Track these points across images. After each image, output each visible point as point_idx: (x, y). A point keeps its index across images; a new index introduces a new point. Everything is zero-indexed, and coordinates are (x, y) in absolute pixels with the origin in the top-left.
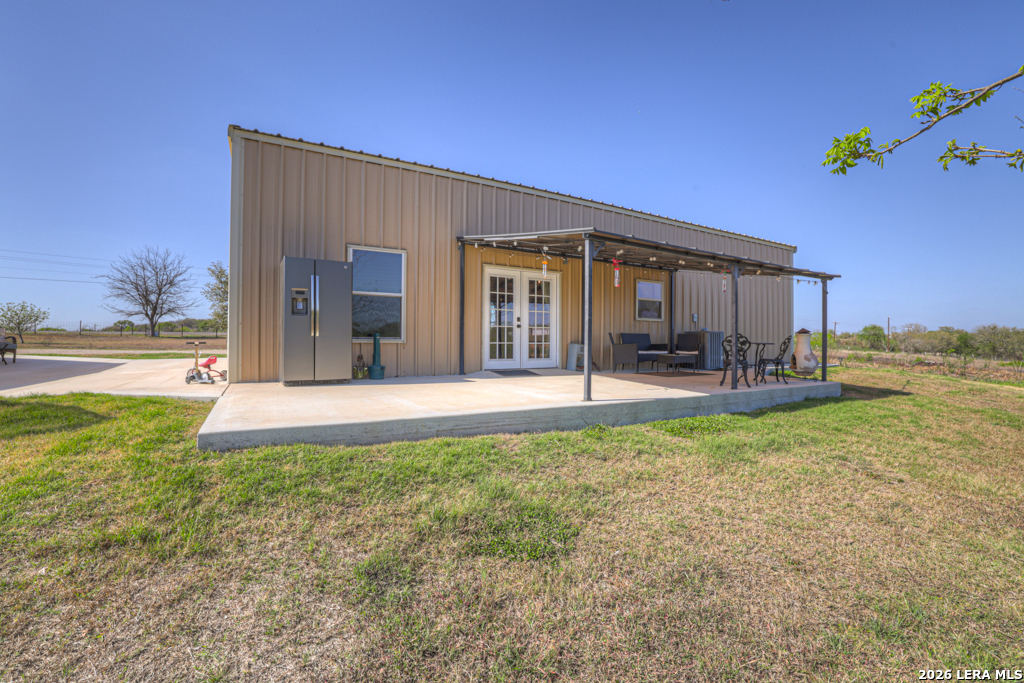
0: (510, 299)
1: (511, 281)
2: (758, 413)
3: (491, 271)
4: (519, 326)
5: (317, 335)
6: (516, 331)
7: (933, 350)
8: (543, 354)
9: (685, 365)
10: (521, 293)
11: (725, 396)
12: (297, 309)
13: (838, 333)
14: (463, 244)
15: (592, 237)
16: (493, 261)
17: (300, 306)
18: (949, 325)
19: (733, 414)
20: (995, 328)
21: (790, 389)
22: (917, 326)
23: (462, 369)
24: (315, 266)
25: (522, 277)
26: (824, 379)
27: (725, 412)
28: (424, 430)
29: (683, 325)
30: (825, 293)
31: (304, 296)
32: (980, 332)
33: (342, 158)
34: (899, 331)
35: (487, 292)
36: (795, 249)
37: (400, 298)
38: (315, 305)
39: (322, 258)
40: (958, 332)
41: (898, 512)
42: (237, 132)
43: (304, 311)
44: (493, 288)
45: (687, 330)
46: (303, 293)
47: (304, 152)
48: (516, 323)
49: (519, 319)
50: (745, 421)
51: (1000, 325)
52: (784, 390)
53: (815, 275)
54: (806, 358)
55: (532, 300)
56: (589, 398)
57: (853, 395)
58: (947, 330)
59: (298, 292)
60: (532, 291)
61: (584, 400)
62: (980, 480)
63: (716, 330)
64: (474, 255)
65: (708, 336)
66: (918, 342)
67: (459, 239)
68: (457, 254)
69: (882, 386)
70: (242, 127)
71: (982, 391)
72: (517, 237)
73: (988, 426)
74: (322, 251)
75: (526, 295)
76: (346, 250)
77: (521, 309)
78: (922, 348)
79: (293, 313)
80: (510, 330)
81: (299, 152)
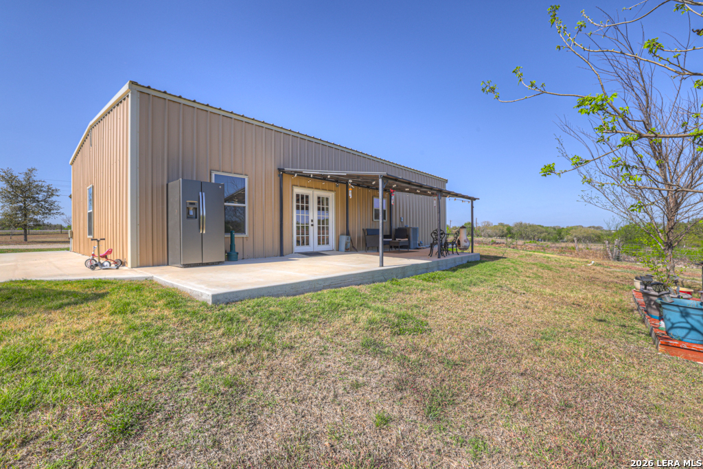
0: (307, 208)
1: (307, 197)
2: (454, 269)
3: (298, 190)
4: (312, 225)
5: (204, 232)
6: (311, 228)
7: (496, 235)
8: (321, 242)
9: (402, 247)
10: (313, 204)
11: (438, 262)
12: (191, 214)
13: (451, 227)
14: (281, 172)
15: (384, 178)
16: (298, 184)
17: (192, 213)
18: (502, 222)
19: (444, 271)
20: (521, 223)
21: (462, 257)
22: (488, 222)
23: (282, 253)
24: (202, 186)
25: (313, 194)
26: (472, 252)
27: (439, 270)
28: (318, 286)
29: (396, 224)
30: (472, 207)
31: (195, 206)
32: (516, 226)
33: (206, 111)
34: (480, 225)
35: (295, 204)
36: (447, 181)
37: (244, 207)
38: (203, 212)
39: (195, 179)
40: (506, 225)
41: (529, 304)
42: (134, 86)
43: (194, 216)
44: (298, 201)
45: (398, 226)
46: (194, 204)
47: (182, 105)
48: (310, 223)
49: (312, 221)
50: (451, 273)
51: (524, 222)
52: (459, 258)
53: (469, 198)
54: (465, 241)
55: (319, 209)
56: (382, 266)
57: (484, 259)
58: (502, 224)
59: (191, 204)
60: (319, 202)
61: (380, 266)
62: (548, 291)
63: (414, 226)
64: (287, 180)
65: (411, 230)
66: (490, 231)
67: (280, 170)
68: (278, 179)
69: (492, 254)
70: (139, 83)
71: (531, 255)
72: (330, 173)
73: (540, 270)
74: (195, 174)
75: (316, 206)
76: (211, 175)
77: (313, 215)
78: (491, 235)
79: (188, 218)
80: (307, 227)
81: (178, 104)
